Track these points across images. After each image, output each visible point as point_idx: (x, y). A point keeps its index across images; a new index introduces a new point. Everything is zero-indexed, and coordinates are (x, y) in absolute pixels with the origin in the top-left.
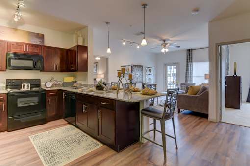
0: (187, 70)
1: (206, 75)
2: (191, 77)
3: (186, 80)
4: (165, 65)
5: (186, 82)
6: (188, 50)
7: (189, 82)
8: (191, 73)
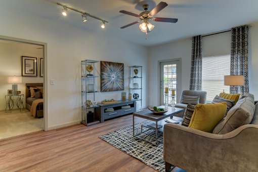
0: (193, 69)
1: (226, 77)
2: (200, 81)
3: (192, 87)
4: (161, 64)
5: (191, 89)
6: (194, 38)
7: (196, 90)
8: (200, 75)
